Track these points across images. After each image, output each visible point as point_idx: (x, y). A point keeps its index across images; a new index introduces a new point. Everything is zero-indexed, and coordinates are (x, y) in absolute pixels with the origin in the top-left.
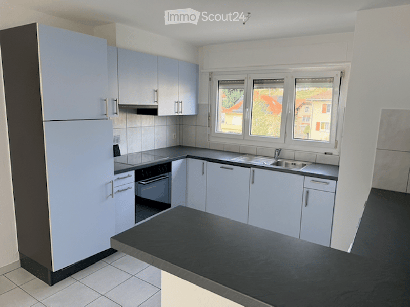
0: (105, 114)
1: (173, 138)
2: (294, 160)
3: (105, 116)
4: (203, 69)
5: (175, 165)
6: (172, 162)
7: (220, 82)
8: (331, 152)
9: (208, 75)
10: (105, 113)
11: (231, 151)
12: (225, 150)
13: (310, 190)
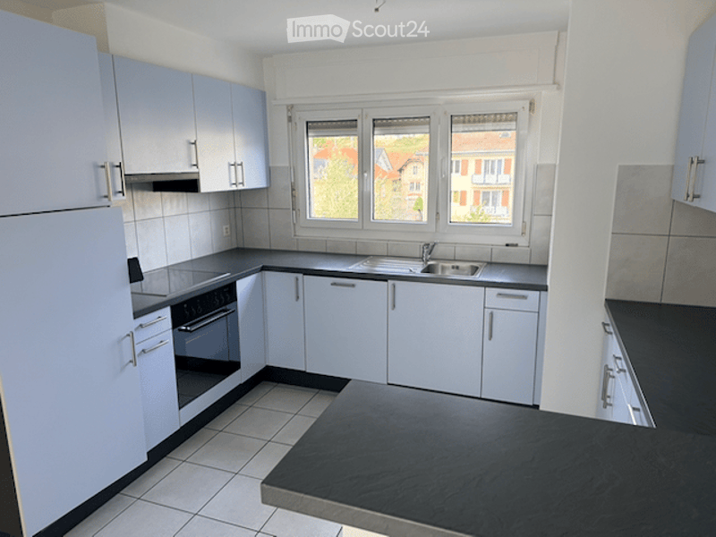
0: (106, 197)
1: (225, 234)
2: (455, 260)
3: (106, 199)
4: (275, 99)
5: (243, 286)
6: (238, 282)
7: (310, 124)
8: (515, 243)
9: (286, 112)
10: (106, 194)
11: (340, 252)
12: (329, 251)
13: (495, 311)
